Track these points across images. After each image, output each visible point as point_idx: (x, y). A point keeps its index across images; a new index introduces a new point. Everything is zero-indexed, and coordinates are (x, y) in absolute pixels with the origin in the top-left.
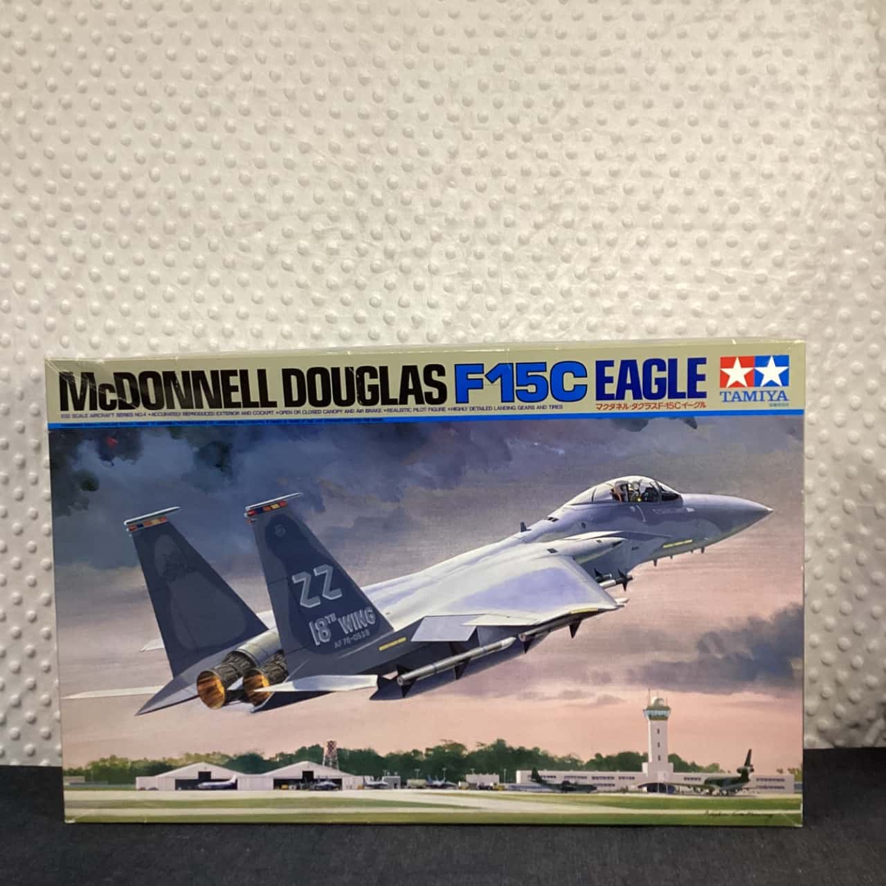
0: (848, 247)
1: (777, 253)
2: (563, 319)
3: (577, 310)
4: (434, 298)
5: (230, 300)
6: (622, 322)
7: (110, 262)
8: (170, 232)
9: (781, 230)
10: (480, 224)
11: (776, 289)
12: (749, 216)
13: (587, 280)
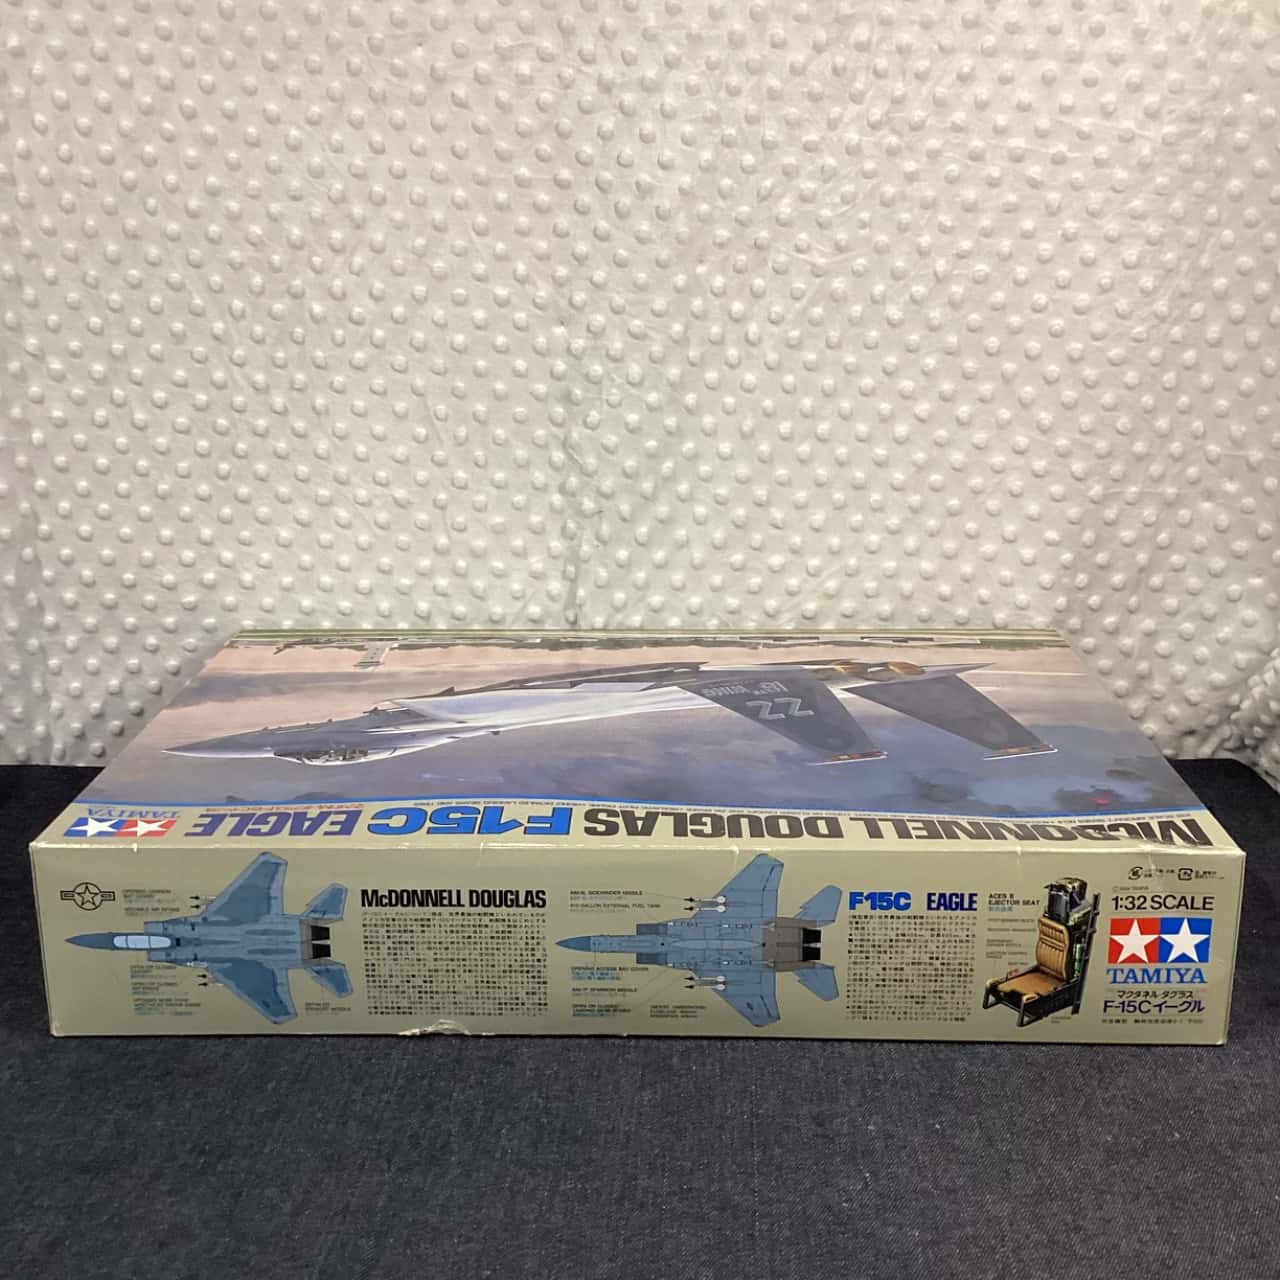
0: (1250, 91)
1: (1151, 99)
2: (848, 188)
3: (867, 176)
4: (668, 155)
5: (379, 151)
6: (930, 193)
7: (209, 91)
8: (290, 45)
9: (1160, 64)
10: (736, 42)
11: (1146, 151)
12: (1118, 42)
13: (885, 131)
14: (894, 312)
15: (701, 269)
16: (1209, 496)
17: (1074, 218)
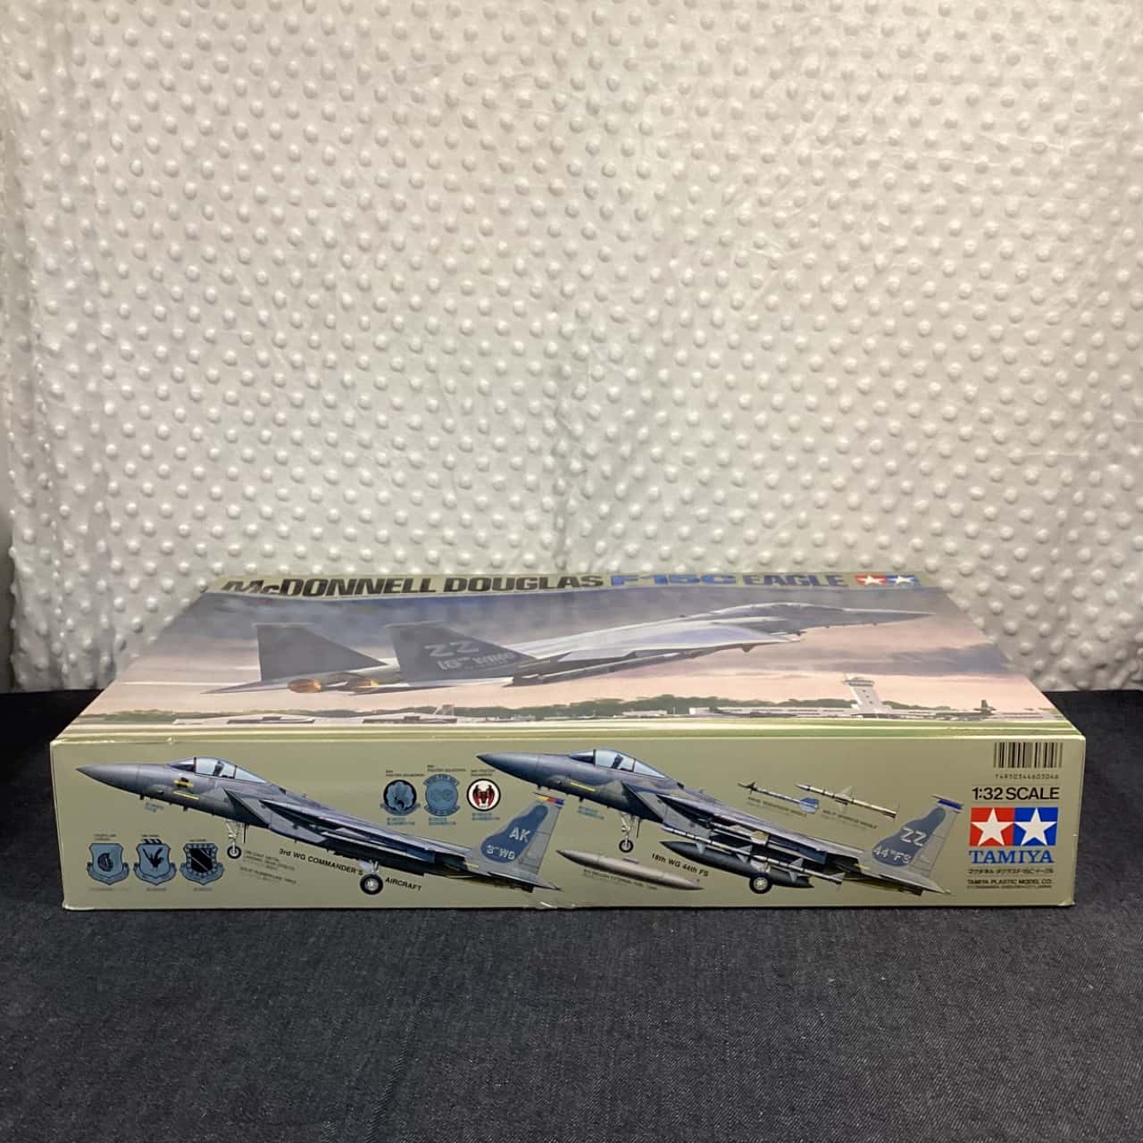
1: (1061, 117)
2: (801, 193)
3: (817, 183)
4: (645, 165)
5: (401, 165)
6: (871, 198)
7: (258, 115)
8: (327, 77)
9: (1067, 88)
10: (704, 71)
11: (1056, 161)
12: (1031, 69)
13: (831, 145)
14: (839, 299)
15: (673, 263)
16: (1116, 459)
17: (996, 218)
